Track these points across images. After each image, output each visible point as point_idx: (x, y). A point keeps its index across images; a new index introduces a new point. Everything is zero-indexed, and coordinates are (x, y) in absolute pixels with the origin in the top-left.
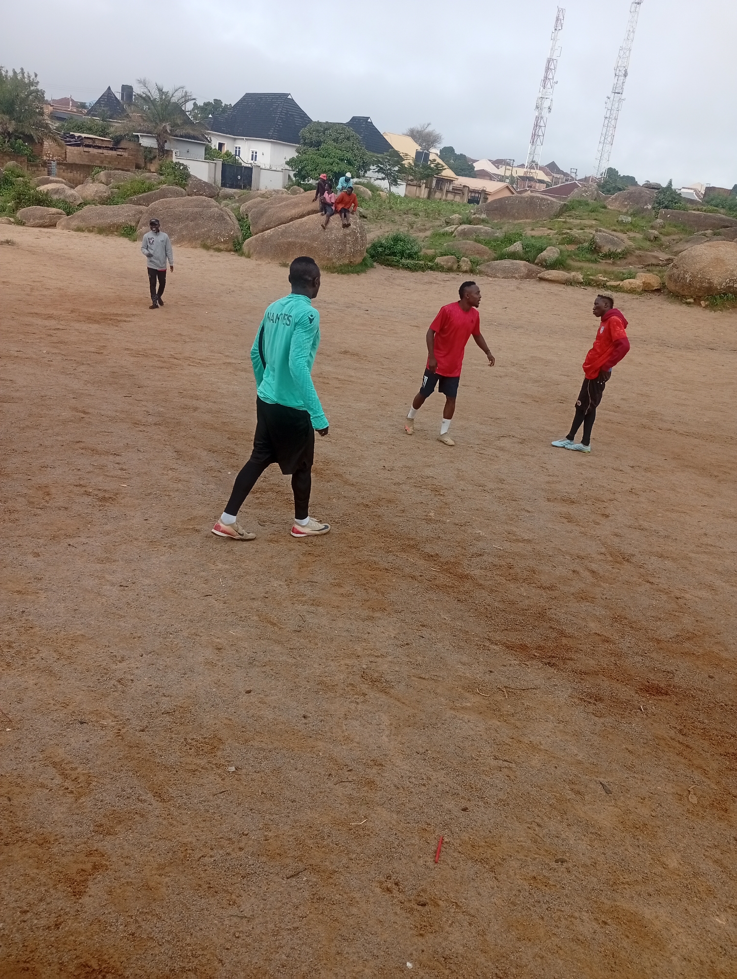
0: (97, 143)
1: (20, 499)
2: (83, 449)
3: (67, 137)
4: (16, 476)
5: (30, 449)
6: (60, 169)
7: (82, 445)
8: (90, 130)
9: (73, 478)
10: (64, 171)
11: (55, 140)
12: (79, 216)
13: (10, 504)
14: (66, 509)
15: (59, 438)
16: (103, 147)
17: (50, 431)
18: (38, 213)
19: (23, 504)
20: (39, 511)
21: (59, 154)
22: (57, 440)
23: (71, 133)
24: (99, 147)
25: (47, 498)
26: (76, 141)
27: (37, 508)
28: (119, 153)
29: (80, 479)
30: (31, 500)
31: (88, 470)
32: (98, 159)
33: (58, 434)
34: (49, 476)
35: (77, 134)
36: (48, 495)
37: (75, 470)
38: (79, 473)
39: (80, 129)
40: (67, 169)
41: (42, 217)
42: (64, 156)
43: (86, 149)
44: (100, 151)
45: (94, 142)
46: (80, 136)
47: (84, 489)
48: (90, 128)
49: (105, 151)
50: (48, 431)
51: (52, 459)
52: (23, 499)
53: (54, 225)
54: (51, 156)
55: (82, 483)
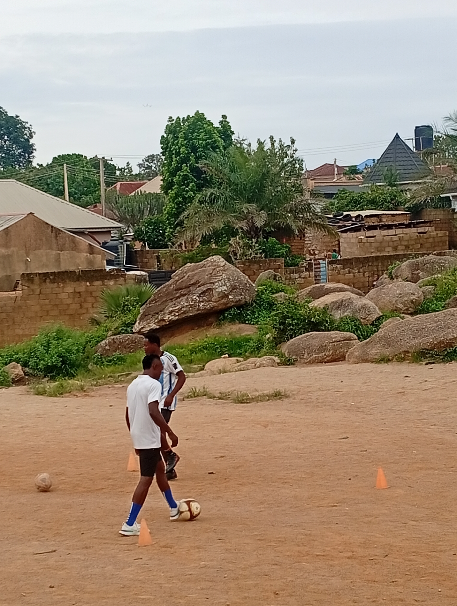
0: (385, 221)
3: (340, 219)
8: (373, 203)
10: (339, 273)
12: (381, 339)
16: (395, 225)
18: (316, 343)
23: (345, 213)
24: (389, 227)
26: (352, 225)
28: (421, 230)
32: (389, 246)
35: (354, 214)
39: (357, 204)
41: (322, 348)
43: (370, 233)
44: (391, 232)
45: (381, 221)
46: (359, 216)
48: (373, 199)
49: (399, 231)
53: (341, 359)
54: (316, 252)
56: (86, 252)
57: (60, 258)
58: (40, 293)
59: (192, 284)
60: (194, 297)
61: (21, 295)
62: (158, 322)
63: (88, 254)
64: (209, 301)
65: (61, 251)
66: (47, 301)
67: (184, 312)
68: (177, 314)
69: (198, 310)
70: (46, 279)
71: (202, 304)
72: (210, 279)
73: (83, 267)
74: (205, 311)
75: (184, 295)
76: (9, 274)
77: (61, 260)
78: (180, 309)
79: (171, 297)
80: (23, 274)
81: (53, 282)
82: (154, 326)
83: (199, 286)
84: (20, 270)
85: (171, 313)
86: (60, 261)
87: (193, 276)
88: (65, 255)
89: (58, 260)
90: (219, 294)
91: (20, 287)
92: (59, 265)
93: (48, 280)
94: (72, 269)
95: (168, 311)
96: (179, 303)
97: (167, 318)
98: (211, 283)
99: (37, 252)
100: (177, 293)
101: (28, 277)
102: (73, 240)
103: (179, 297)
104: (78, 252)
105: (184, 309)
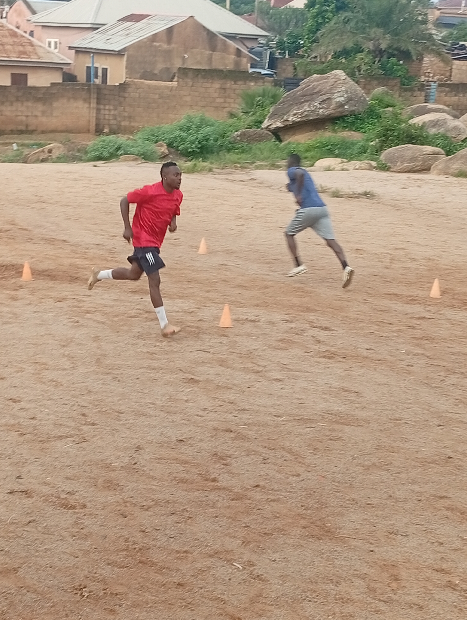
1: (358, 582)
2: (448, 509)
3: (456, 48)
4: (354, 543)
5: (375, 501)
6: (441, 92)
7: (448, 502)
9: (432, 556)
10: (446, 95)
11: (439, 54)
13: (343, 587)
14: (421, 608)
15: (416, 488)
17: (403, 476)
18: (409, 154)
19: (361, 590)
20: (382, 607)
21: (442, 72)
22: (413, 491)
25: (394, 585)
26: (466, 54)
27: (380, 600)
29: (442, 559)
30: (373, 585)
31: (454, 546)
33: (414, 482)
34: (399, 549)
36: (397, 580)
37: (436, 544)
38: (442, 549)
40: (451, 92)
41: (413, 159)
42: (448, 74)
47: (447, 578)
50: (401, 476)
51: (405, 520)
52: (362, 582)
53: (426, 169)
54: (431, 75)
55: (444, 566)
56: (234, 55)
57: (211, 58)
58: (192, 86)
59: (316, 92)
60: (316, 104)
61: (176, 86)
62: (283, 121)
63: (236, 57)
64: (327, 109)
65: (214, 51)
66: (197, 94)
67: (306, 116)
68: (300, 116)
69: (318, 115)
70: (198, 75)
71: (321, 110)
72: (331, 89)
73: (230, 67)
74: (323, 117)
75: (308, 101)
76: (168, 66)
77: (213, 60)
78: (302, 113)
79: (297, 102)
80: (180, 68)
81: (204, 77)
82: (279, 125)
83: (321, 95)
84: (178, 64)
85: (295, 115)
86: (211, 60)
87: (318, 85)
88: (217, 56)
89: (210, 59)
90: (336, 104)
91: (176, 79)
92: (211, 63)
93: (200, 76)
94: (221, 68)
95: (292, 114)
96: (303, 107)
97: (290, 119)
98: (331, 93)
99: (193, 50)
100: (302, 99)
101: (184, 72)
102: (225, 43)
103: (303, 102)
104: (229, 54)
105: (306, 113)
